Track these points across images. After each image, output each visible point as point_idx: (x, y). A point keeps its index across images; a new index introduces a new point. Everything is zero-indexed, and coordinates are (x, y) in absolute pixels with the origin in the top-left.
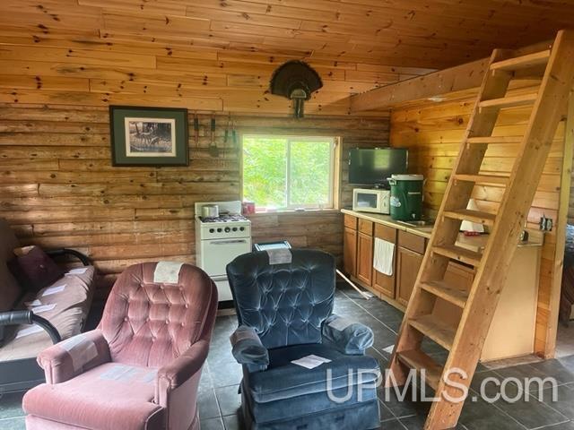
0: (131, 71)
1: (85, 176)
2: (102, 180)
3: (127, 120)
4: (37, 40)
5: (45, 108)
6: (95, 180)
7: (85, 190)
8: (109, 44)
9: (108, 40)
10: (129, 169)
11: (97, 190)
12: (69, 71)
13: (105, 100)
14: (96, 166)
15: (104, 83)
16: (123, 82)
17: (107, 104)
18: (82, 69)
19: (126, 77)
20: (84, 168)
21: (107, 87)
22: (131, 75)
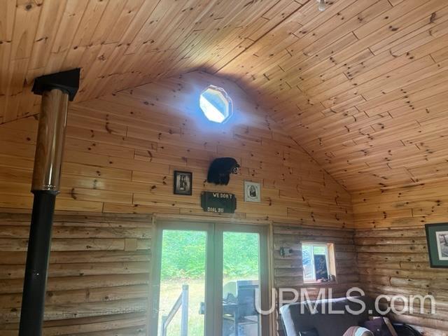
0: (437, 199)
1: (416, 274)
2: (427, 277)
3: (438, 233)
4: (383, 191)
5: (389, 230)
6: (422, 277)
7: (416, 283)
8: (422, 184)
9: (420, 182)
10: (444, 269)
11: (424, 284)
12: (400, 206)
13: (423, 221)
14: (422, 267)
15: (421, 210)
16: (433, 208)
17: (424, 223)
18: (407, 203)
19: (434, 204)
20: (415, 268)
21: (423, 212)
22: (438, 201)
